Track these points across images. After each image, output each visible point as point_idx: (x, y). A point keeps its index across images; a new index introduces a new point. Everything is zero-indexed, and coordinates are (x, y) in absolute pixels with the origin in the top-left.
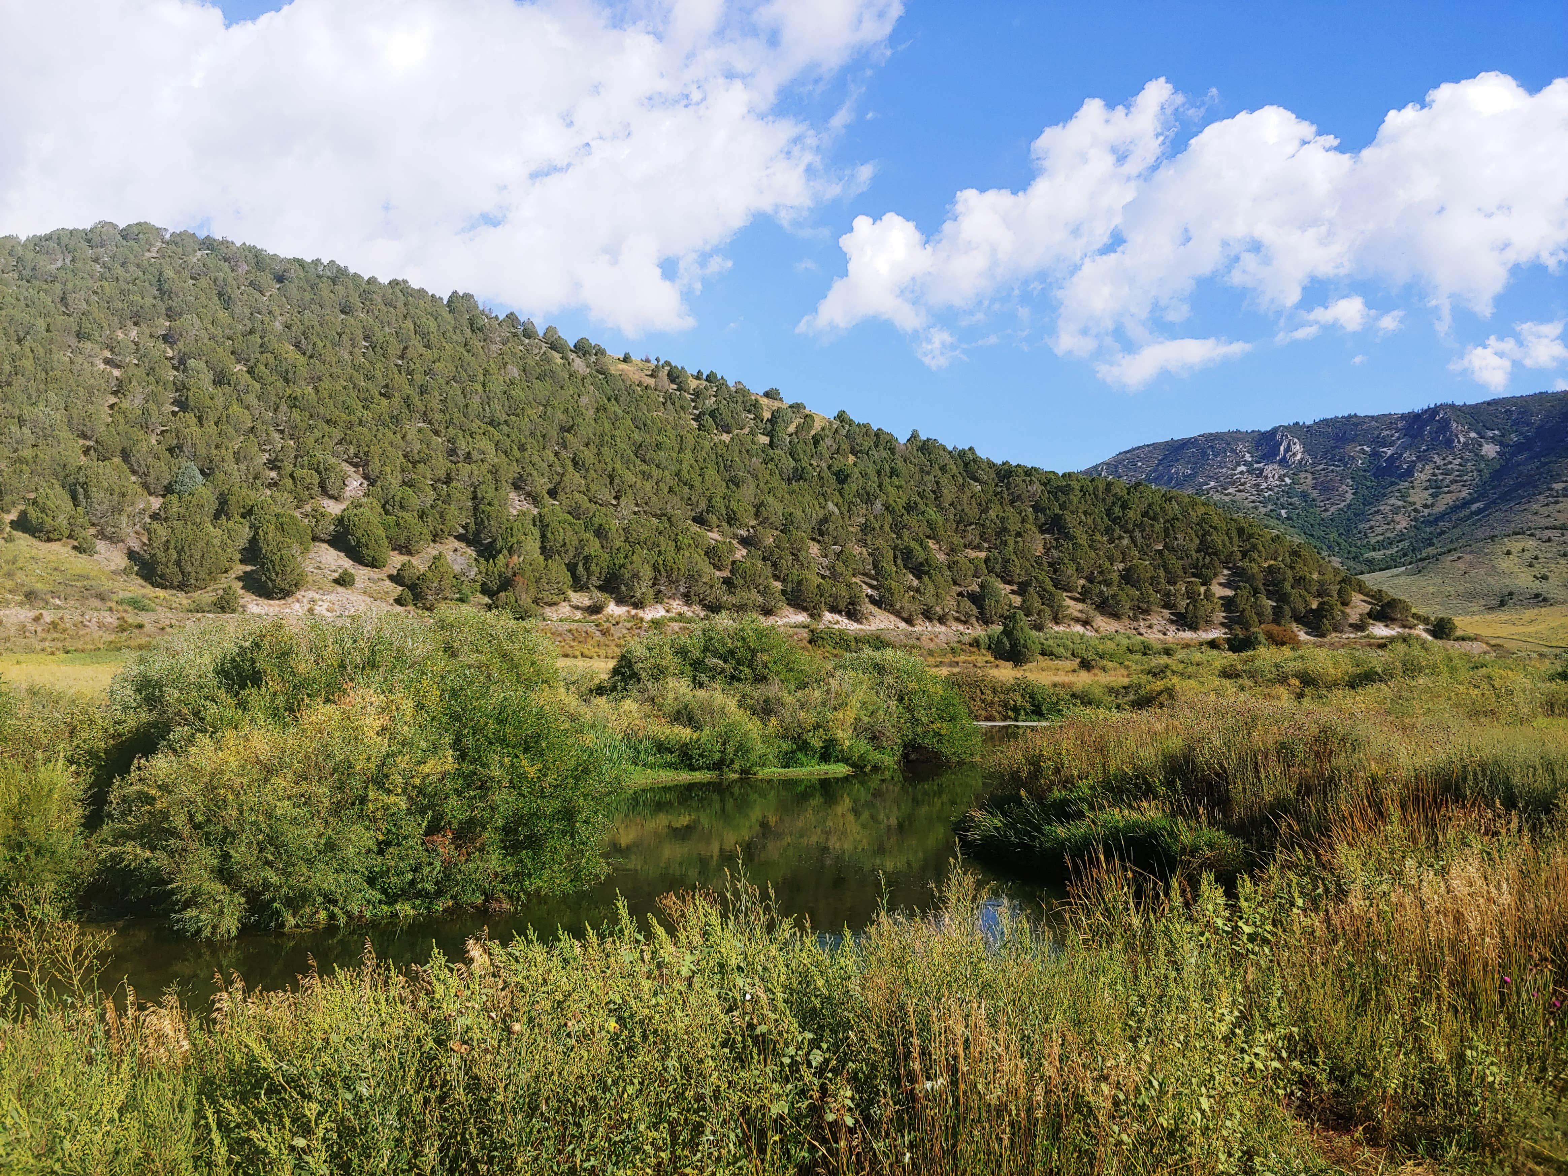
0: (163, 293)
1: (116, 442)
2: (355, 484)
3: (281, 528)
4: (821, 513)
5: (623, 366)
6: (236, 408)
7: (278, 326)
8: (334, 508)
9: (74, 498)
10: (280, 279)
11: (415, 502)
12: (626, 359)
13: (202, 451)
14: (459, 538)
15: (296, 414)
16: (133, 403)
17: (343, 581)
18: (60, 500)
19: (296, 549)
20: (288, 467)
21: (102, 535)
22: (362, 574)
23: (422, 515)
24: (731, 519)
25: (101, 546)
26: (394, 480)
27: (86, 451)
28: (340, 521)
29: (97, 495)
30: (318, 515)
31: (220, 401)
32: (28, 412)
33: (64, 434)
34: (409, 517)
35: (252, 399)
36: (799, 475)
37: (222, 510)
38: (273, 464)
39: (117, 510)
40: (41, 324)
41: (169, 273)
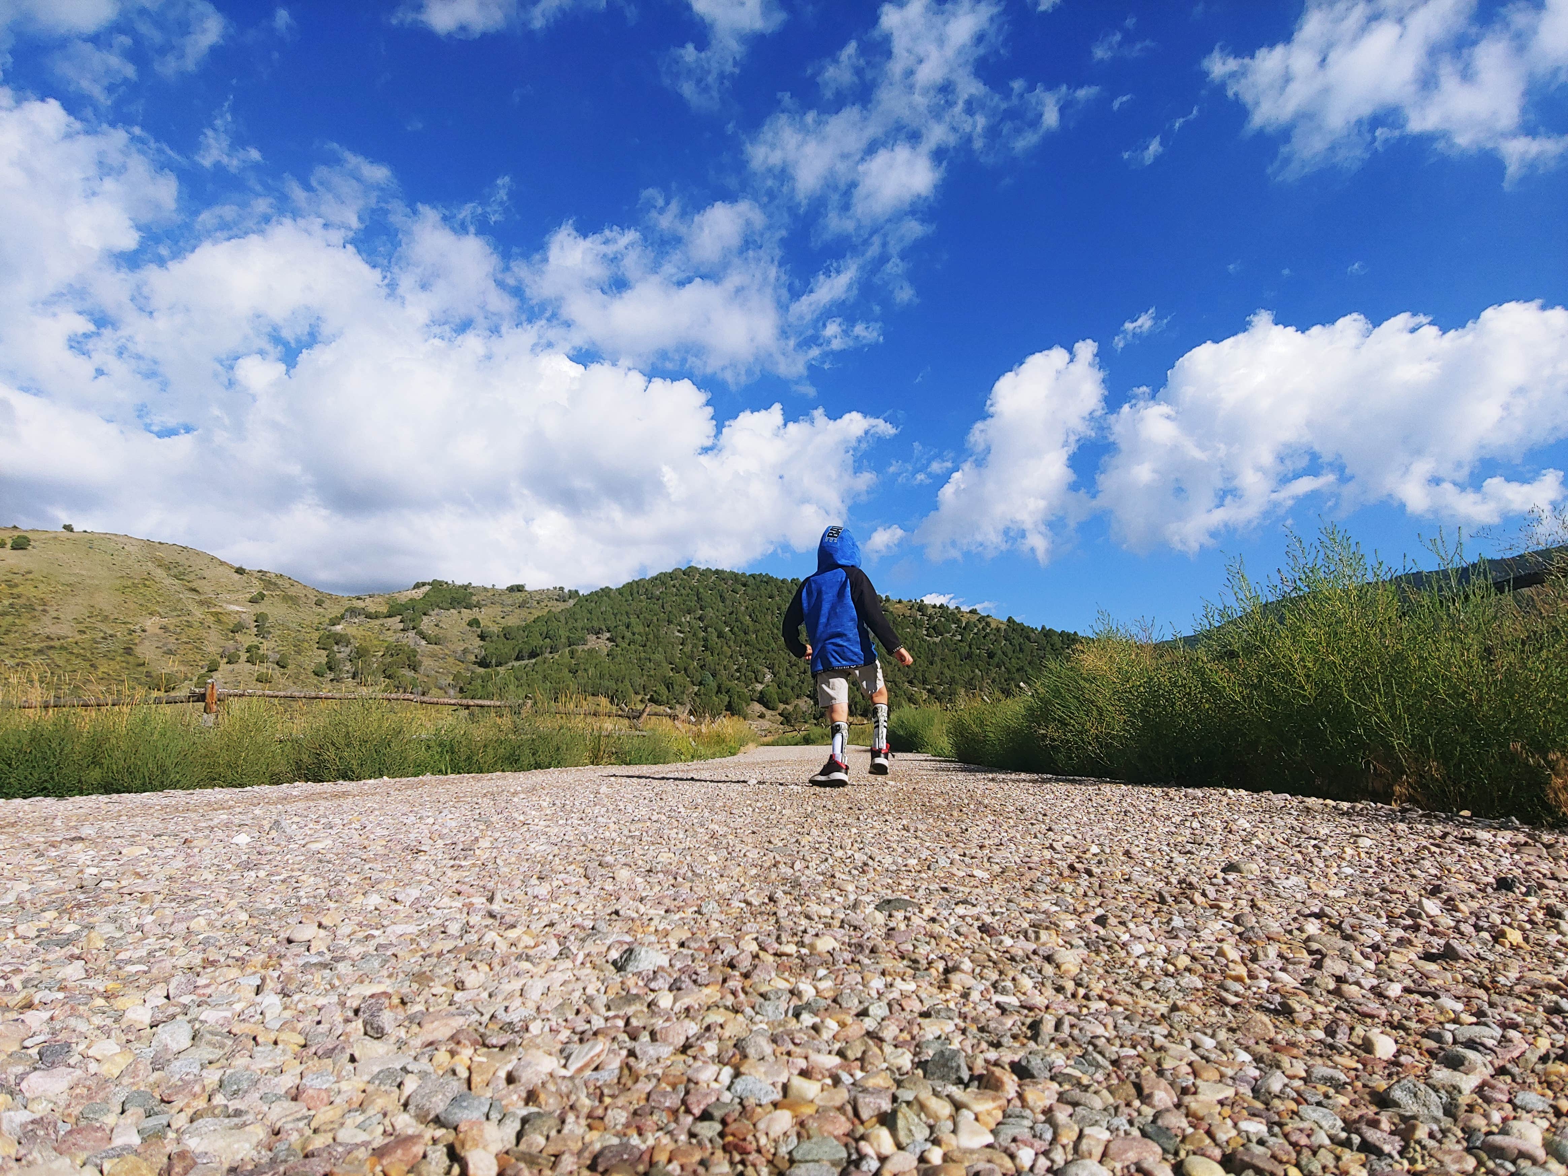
0: (699, 599)
1: (682, 666)
2: (769, 677)
3: (739, 697)
4: (972, 675)
5: (898, 606)
6: (725, 648)
7: (743, 608)
8: (759, 687)
9: (668, 688)
10: (744, 585)
11: (790, 682)
12: (900, 602)
13: (712, 667)
14: (808, 696)
15: (747, 648)
16: (688, 649)
17: (762, 716)
18: (663, 690)
19: (744, 705)
20: (744, 671)
21: (678, 702)
22: (768, 713)
23: (792, 689)
24: (924, 682)
25: (678, 706)
26: (783, 674)
27: (672, 669)
28: (761, 692)
29: (676, 687)
30: (754, 690)
31: (720, 644)
32: (653, 657)
33: (665, 664)
34: (788, 690)
35: (731, 643)
36: (969, 656)
37: (719, 691)
38: (738, 670)
39: (683, 693)
40: (655, 618)
41: (701, 590)
